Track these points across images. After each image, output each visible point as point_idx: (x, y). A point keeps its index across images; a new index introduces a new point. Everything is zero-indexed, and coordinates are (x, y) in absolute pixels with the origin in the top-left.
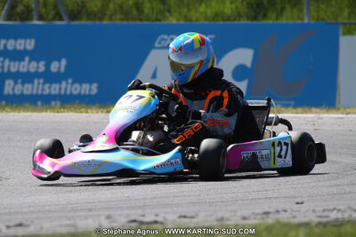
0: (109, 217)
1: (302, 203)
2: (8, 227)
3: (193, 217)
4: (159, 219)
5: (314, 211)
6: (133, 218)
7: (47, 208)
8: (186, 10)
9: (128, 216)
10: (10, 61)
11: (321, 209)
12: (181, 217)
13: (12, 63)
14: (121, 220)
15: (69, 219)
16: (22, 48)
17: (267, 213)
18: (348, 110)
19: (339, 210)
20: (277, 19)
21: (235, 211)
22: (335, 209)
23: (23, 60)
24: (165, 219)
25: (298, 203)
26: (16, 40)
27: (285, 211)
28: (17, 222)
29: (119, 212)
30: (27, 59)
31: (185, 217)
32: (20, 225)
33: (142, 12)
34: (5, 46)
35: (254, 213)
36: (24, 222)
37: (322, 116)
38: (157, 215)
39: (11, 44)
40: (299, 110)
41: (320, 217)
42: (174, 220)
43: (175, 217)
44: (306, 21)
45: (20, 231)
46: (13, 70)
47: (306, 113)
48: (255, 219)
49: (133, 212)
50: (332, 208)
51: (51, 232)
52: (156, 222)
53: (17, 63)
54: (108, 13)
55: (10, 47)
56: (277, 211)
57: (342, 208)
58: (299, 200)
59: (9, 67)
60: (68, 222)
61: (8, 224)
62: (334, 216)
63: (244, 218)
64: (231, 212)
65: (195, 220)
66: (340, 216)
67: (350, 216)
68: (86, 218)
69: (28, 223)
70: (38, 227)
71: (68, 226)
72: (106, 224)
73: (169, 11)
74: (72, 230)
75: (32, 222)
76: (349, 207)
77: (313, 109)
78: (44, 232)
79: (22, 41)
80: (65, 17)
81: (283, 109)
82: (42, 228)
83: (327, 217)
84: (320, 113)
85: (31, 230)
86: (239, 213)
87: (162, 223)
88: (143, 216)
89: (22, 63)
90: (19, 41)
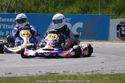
0: (39, 72)
1: (103, 68)
2: (6, 74)
3: (68, 72)
4: (57, 72)
5: (109, 71)
6: (48, 72)
7: (19, 69)
8: (62, 11)
9: (46, 71)
10: (8, 25)
11: (111, 70)
12: (64, 72)
13: (8, 26)
14: (44, 73)
15: (26, 72)
16: (12, 21)
17: (93, 71)
18: (113, 42)
19: (117, 71)
20: (90, 14)
21: (82, 71)
22: (115, 70)
23: (12, 25)
24: (58, 72)
25: (102, 68)
26: (10, 19)
27: (99, 71)
28: (9, 73)
29: (43, 70)
30: (13, 25)
31: (65, 72)
32: (10, 73)
33: (49, 11)
34: (6, 20)
35: (88, 71)
36: (11, 73)
37: (105, 43)
38: (56, 71)
39: (8, 20)
40: (98, 41)
41: (111, 72)
42: (62, 73)
43: (62, 72)
44: (100, 14)
45: (10, 76)
46: (9, 28)
47: (100, 42)
48: (89, 73)
49: (47, 70)
50: (114, 70)
51: (20, 76)
52: (56, 73)
53: (10, 26)
54: (38, 11)
55: (8, 21)
56: (96, 71)
57: (118, 70)
58: (102, 67)
59: (7, 27)
60: (26, 73)
61: (6, 73)
62: (116, 72)
63: (86, 73)
64: (81, 71)
65: (69, 73)
66: (118, 72)
67: (121, 72)
68: (32, 72)
69: (13, 73)
70: (16, 74)
71: (26, 74)
72: (39, 74)
73: (57, 11)
74: (27, 75)
75: (14, 73)
76: (120, 70)
77: (102, 41)
78: (18, 76)
79: (12, 19)
80: (25, 12)
81: (93, 41)
82: (17, 75)
83: (113, 73)
84: (104, 42)
85: (14, 75)
86: (83, 71)
87: (58, 74)
88: (51, 71)
89: (11, 26)
90: (11, 19)
